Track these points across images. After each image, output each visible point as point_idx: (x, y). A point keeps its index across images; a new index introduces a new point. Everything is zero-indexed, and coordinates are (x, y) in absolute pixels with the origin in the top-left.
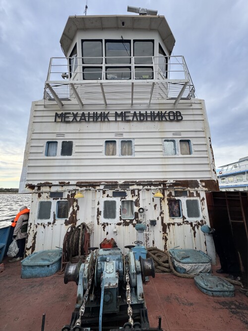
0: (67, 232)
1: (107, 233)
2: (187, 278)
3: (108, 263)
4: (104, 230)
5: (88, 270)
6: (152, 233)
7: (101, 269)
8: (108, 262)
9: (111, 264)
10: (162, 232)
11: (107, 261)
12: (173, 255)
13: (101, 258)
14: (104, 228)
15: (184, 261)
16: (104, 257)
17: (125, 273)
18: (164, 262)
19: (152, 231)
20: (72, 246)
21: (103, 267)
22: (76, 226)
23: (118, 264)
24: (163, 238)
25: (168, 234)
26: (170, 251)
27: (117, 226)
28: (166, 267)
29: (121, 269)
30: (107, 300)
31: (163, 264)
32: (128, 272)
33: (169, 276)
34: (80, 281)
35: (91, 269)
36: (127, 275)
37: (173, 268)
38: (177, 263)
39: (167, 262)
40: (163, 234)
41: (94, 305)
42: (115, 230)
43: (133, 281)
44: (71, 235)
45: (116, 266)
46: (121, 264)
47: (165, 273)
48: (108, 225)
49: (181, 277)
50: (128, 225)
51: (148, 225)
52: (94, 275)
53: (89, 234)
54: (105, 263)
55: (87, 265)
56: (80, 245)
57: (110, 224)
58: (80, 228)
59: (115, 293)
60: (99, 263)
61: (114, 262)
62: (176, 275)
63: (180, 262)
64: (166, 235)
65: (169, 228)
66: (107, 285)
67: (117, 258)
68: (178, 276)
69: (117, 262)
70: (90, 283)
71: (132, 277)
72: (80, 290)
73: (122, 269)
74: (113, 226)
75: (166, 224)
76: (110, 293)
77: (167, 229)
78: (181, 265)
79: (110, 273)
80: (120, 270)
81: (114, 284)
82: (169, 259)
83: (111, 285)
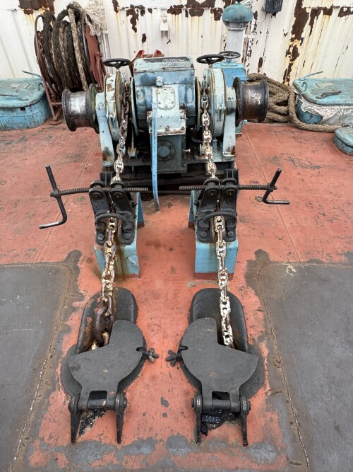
0: (37, 32)
1: (144, 38)
2: (320, 131)
3: (160, 90)
4: (135, 30)
5: (116, 102)
6: (261, 38)
7: (145, 102)
8: (161, 87)
9: (168, 91)
10: (290, 36)
11: (158, 84)
12: (303, 89)
13: (142, 79)
14: (133, 22)
15: (325, 100)
16: (150, 75)
17: (199, 110)
18: (279, 104)
19: (264, 32)
20: (61, 66)
21: (148, 100)
22: (56, 16)
23: (183, 92)
24: (288, 53)
25: (305, 40)
26: (297, 82)
27: (170, 15)
28: (279, 113)
29: (191, 104)
30: (164, 155)
31: (276, 106)
32: (208, 109)
33: (283, 128)
34: (103, 126)
35: (122, 102)
36: (204, 115)
37: (295, 115)
38: (308, 104)
39: (285, 103)
40: (292, 40)
41: (139, 163)
42: (164, 28)
43: (218, 125)
44: (48, 39)
45: (180, 96)
46: (191, 93)
47: (276, 124)
48: (143, 13)
49: (306, 130)
50: (200, 14)
51: (256, 15)
52: (130, 114)
53: (96, 36)
54: (154, 89)
55: (111, 94)
56: (80, 66)
57: (150, 10)
58: (66, 18)
59: (179, 144)
60: (137, 89)
61: (175, 87)
62: (297, 127)
63: (314, 103)
64: (297, 43)
65: (312, 24)
66: (162, 131)
67: (181, 78)
68: (302, 129)
69: (183, 88)
70: (125, 127)
71: (216, 118)
72: (105, 141)
73: (193, 104)
74: (157, 15)
75: (309, 11)
76: (169, 144)
77: (307, 27)
78: (315, 109)
79: (166, 108)
80: (189, 105)
81: (178, 129)
82: (291, 99)
83: (171, 130)
